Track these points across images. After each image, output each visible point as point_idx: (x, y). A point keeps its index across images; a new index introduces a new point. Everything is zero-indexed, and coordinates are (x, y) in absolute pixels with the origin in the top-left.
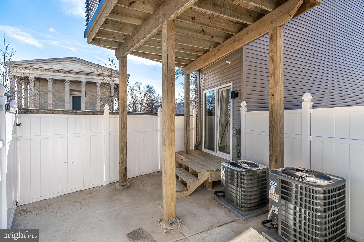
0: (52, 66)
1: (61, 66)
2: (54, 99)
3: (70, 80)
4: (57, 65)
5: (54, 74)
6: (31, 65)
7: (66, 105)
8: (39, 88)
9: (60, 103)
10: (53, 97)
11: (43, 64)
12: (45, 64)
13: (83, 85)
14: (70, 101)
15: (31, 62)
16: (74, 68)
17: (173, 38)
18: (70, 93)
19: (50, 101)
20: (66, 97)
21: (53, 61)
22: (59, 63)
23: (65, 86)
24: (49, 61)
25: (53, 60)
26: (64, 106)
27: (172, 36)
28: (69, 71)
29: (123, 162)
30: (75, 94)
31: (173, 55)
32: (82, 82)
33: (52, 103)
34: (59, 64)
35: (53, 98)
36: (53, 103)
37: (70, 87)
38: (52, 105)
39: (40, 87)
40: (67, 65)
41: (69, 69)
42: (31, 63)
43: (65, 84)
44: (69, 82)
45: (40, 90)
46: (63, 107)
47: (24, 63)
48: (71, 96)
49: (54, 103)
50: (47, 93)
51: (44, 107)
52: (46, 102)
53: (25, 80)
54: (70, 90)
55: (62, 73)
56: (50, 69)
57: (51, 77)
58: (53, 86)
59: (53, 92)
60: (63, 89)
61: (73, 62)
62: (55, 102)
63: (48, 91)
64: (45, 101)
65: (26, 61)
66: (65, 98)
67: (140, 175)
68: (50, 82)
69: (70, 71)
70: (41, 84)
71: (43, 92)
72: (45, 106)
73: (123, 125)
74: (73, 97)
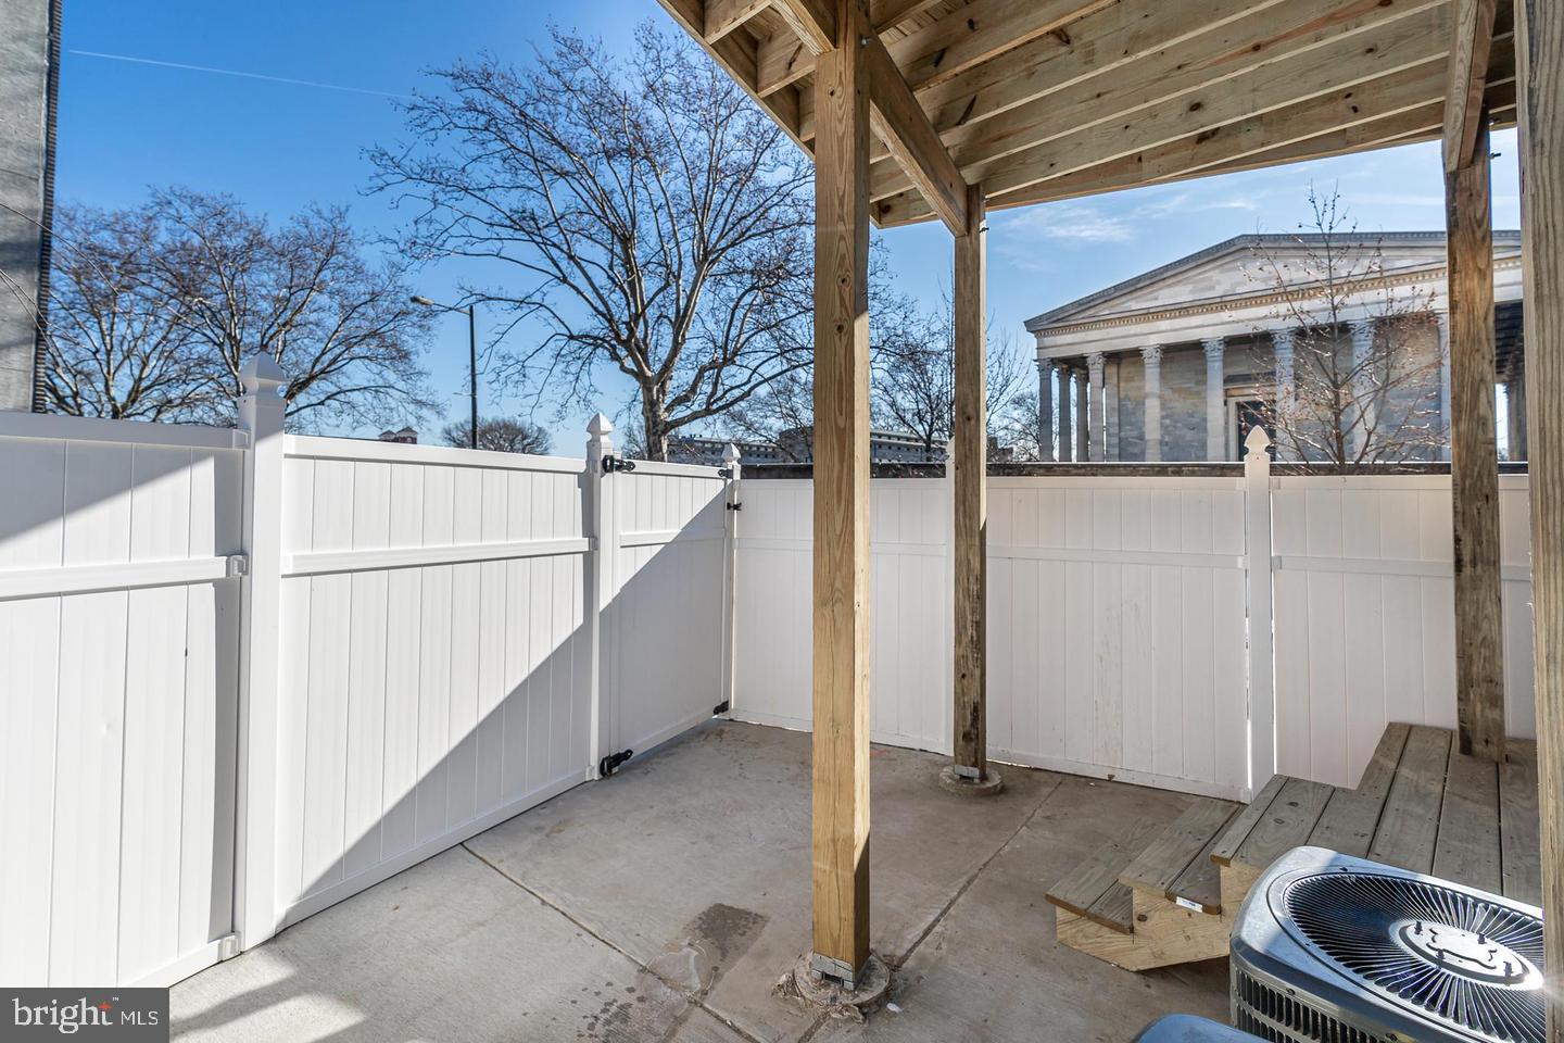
0: (1156, 299)
1: (1190, 287)
2: (1168, 422)
3: (1225, 337)
4: (1177, 289)
5: (1164, 324)
6: (1091, 312)
7: (1211, 442)
8: (1119, 387)
9: (1190, 435)
10: (1164, 413)
11: (1128, 297)
12: (1135, 295)
13: (1283, 346)
14: (1227, 423)
15: (1093, 300)
16: (1239, 284)
17: (840, 121)
18: (1226, 391)
19: (1153, 432)
20: (1209, 411)
21: (1158, 278)
22: (1180, 277)
23: (1206, 364)
24: (1147, 282)
25: (1156, 275)
26: (1204, 446)
27: (840, 113)
28: (1218, 300)
29: (964, 676)
30: (1246, 392)
31: (841, 193)
32: (1277, 336)
33: (1159, 437)
34: (1179, 282)
35: (1163, 418)
36: (1162, 436)
37: (1226, 365)
38: (1158, 446)
39: (1122, 385)
40: (1210, 278)
41: (1219, 291)
42: (1092, 304)
43: (1204, 355)
44: (1221, 347)
45: (1122, 396)
46: (1200, 454)
47: (1073, 311)
48: (1232, 402)
49: (1167, 439)
50: (1141, 403)
51: (1136, 454)
52: (1141, 437)
53: (1074, 365)
54: (1228, 380)
55: (1193, 314)
56: (1151, 310)
57: (1155, 340)
58: (1161, 373)
59: (1160, 397)
60: (1200, 377)
61: (1237, 256)
62: (1170, 435)
63: (1146, 396)
64: (1136, 433)
65: (1079, 303)
66: (1206, 413)
67: (1111, 777)
68: (1151, 361)
69: (1225, 299)
70: (1124, 371)
71: (1129, 400)
72: (1136, 450)
73: (964, 520)
74: (1240, 406)
